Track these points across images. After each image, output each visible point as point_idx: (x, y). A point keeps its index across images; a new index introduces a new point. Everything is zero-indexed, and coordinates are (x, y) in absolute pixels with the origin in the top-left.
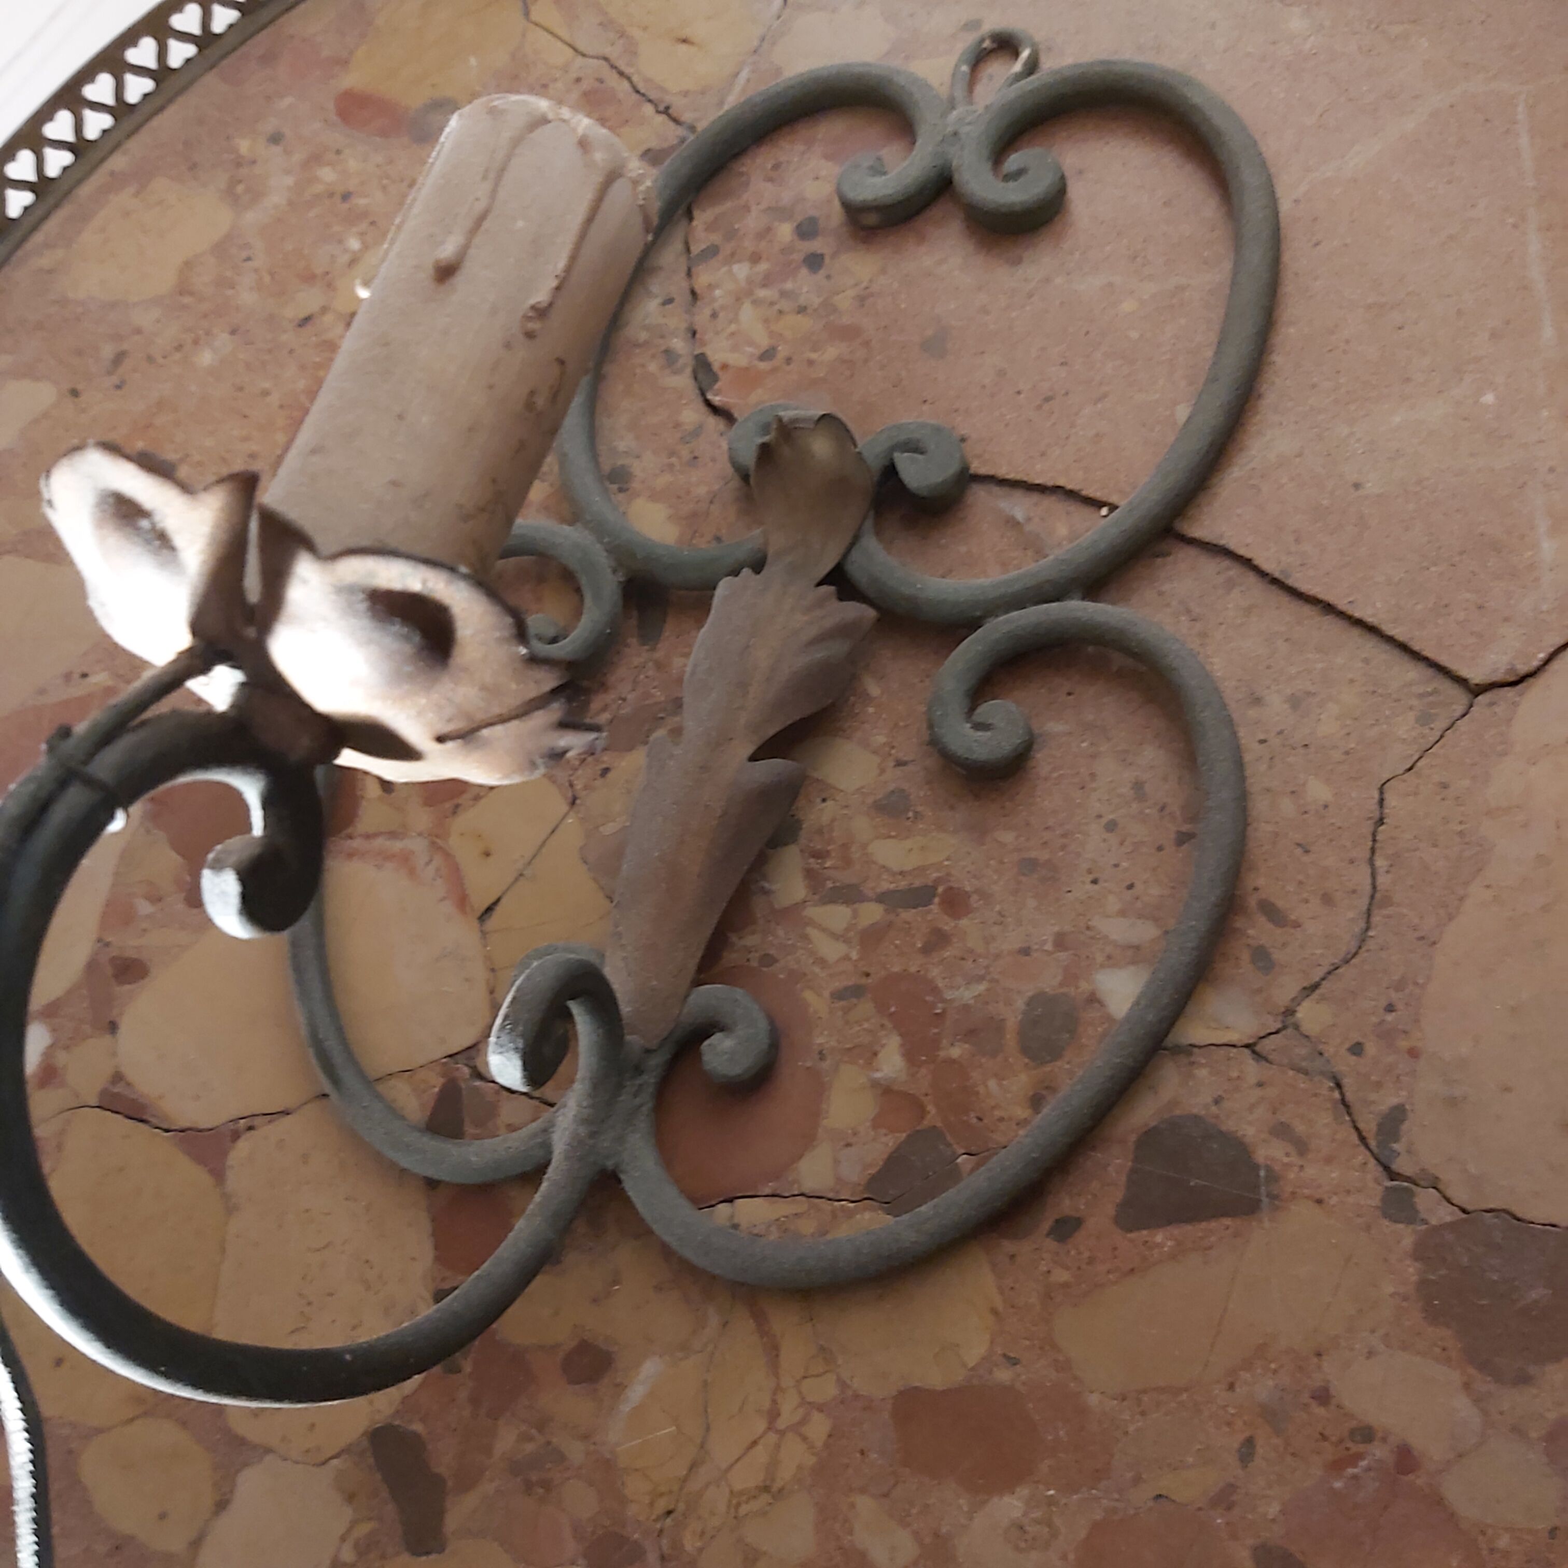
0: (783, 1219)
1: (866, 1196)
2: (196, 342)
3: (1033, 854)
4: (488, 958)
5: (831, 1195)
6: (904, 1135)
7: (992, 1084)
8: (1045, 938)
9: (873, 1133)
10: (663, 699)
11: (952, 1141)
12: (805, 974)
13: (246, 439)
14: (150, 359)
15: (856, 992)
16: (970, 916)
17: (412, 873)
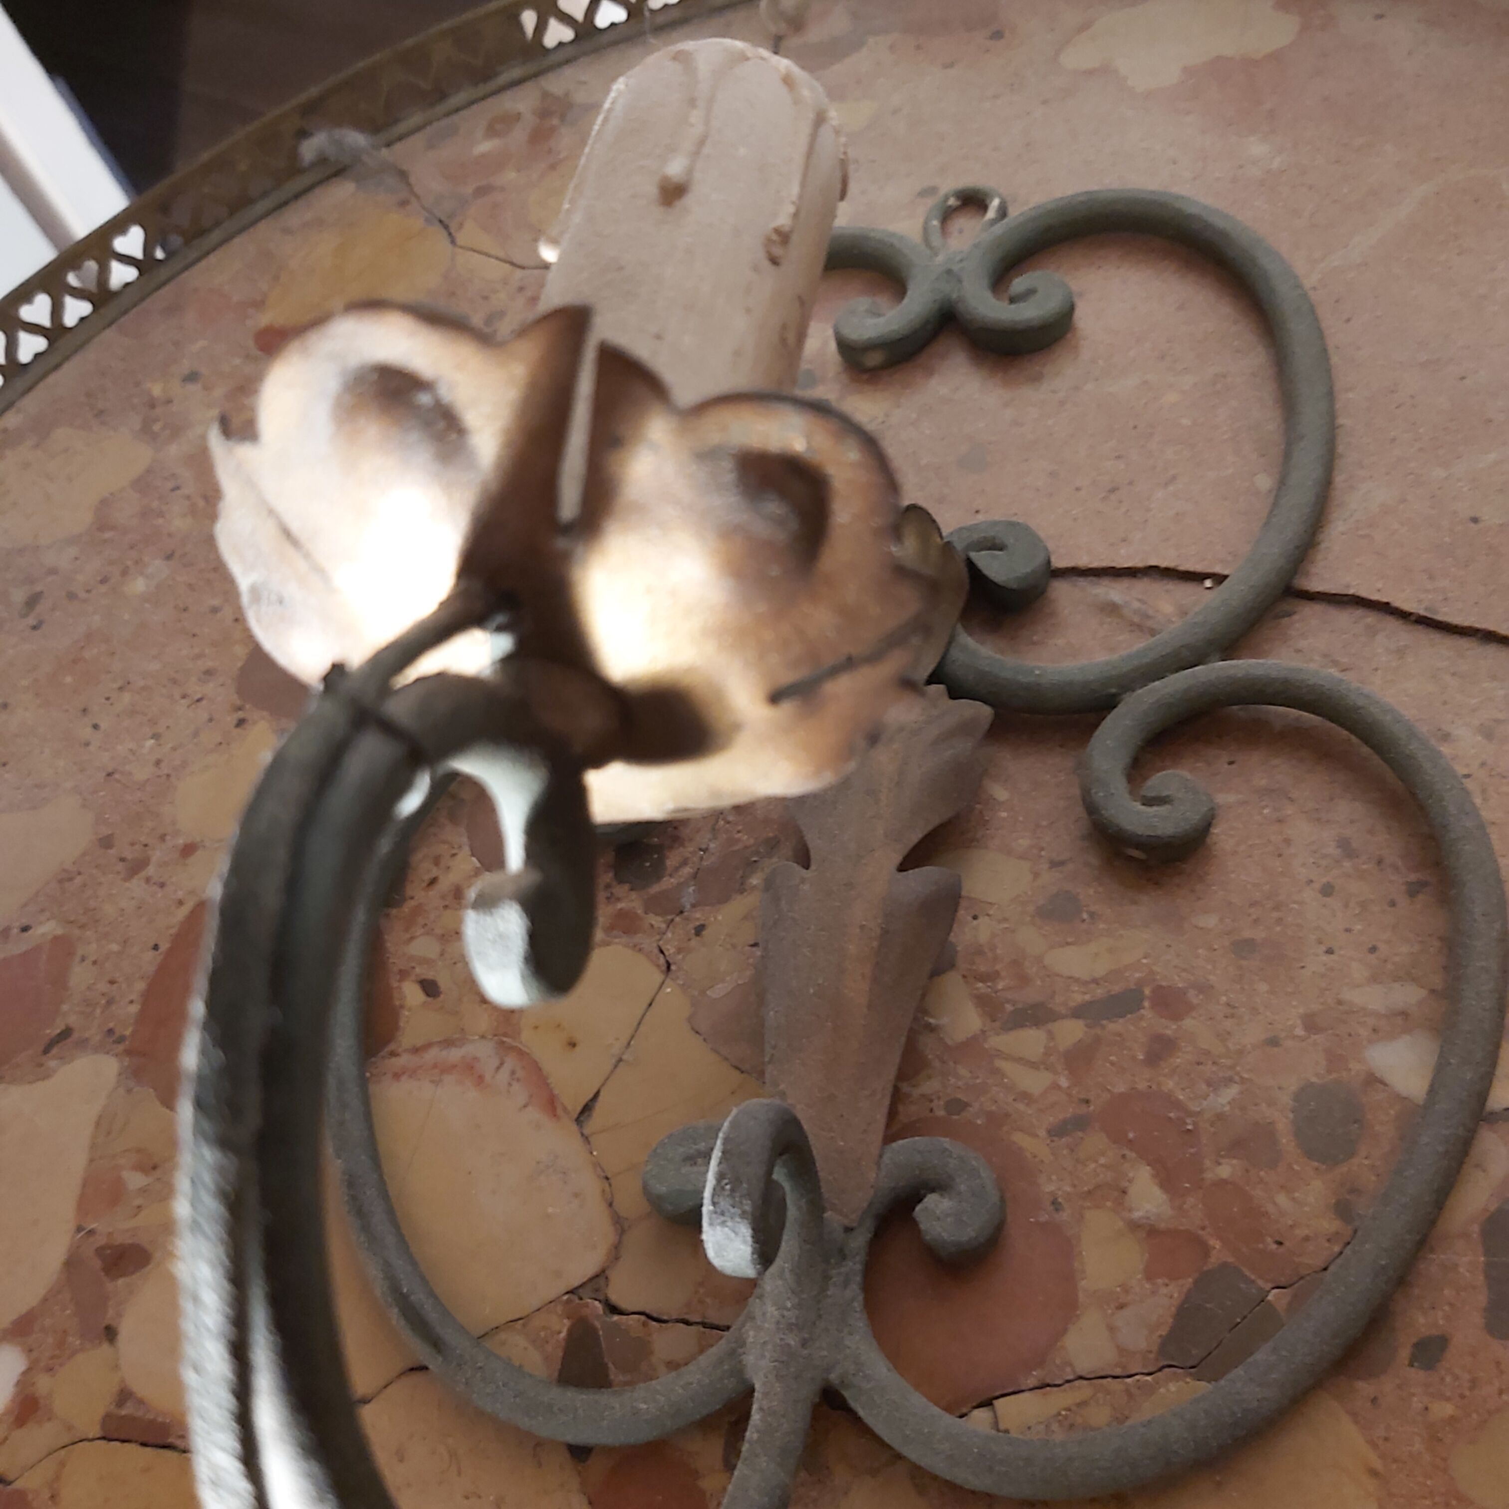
0: (1063, 1413)
1: (1166, 1363)
2: (125, 573)
3: (1247, 934)
4: (597, 1165)
5: (1118, 1371)
6: (1190, 1280)
7: (1282, 1199)
8: (1290, 1023)
9: (1148, 1286)
10: (752, 841)
11: (1253, 1277)
12: (1007, 1115)
13: (198, 657)
14: (71, 596)
15: (1080, 1123)
16: (1194, 1014)
17: (480, 1080)
